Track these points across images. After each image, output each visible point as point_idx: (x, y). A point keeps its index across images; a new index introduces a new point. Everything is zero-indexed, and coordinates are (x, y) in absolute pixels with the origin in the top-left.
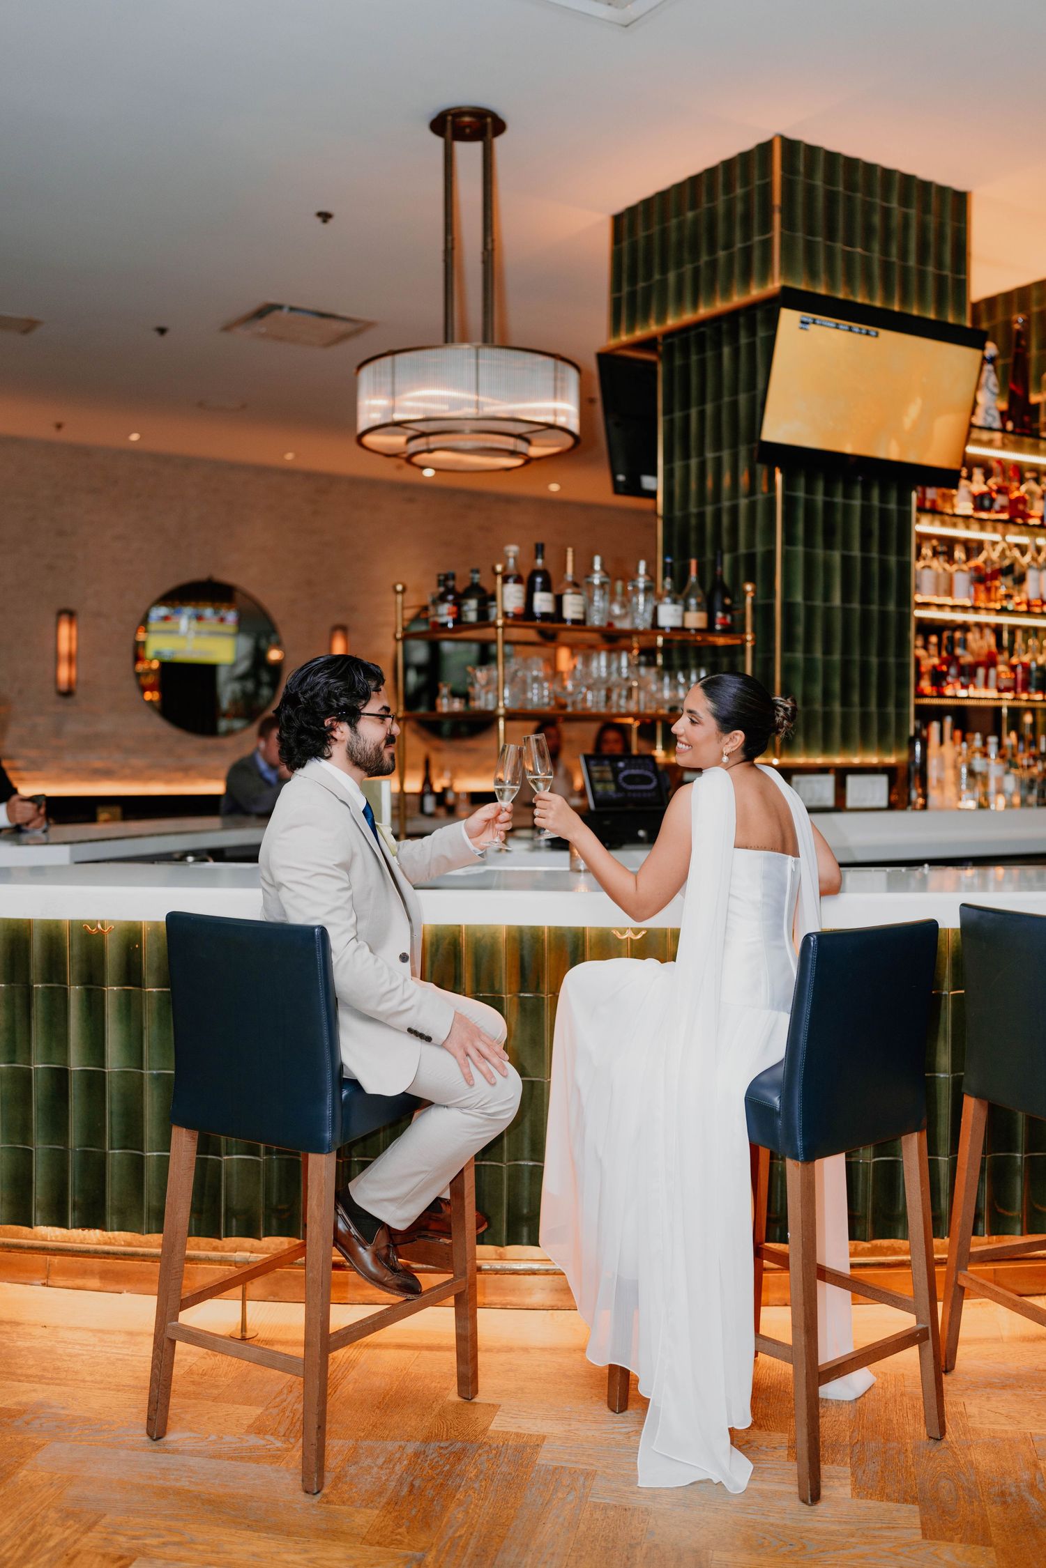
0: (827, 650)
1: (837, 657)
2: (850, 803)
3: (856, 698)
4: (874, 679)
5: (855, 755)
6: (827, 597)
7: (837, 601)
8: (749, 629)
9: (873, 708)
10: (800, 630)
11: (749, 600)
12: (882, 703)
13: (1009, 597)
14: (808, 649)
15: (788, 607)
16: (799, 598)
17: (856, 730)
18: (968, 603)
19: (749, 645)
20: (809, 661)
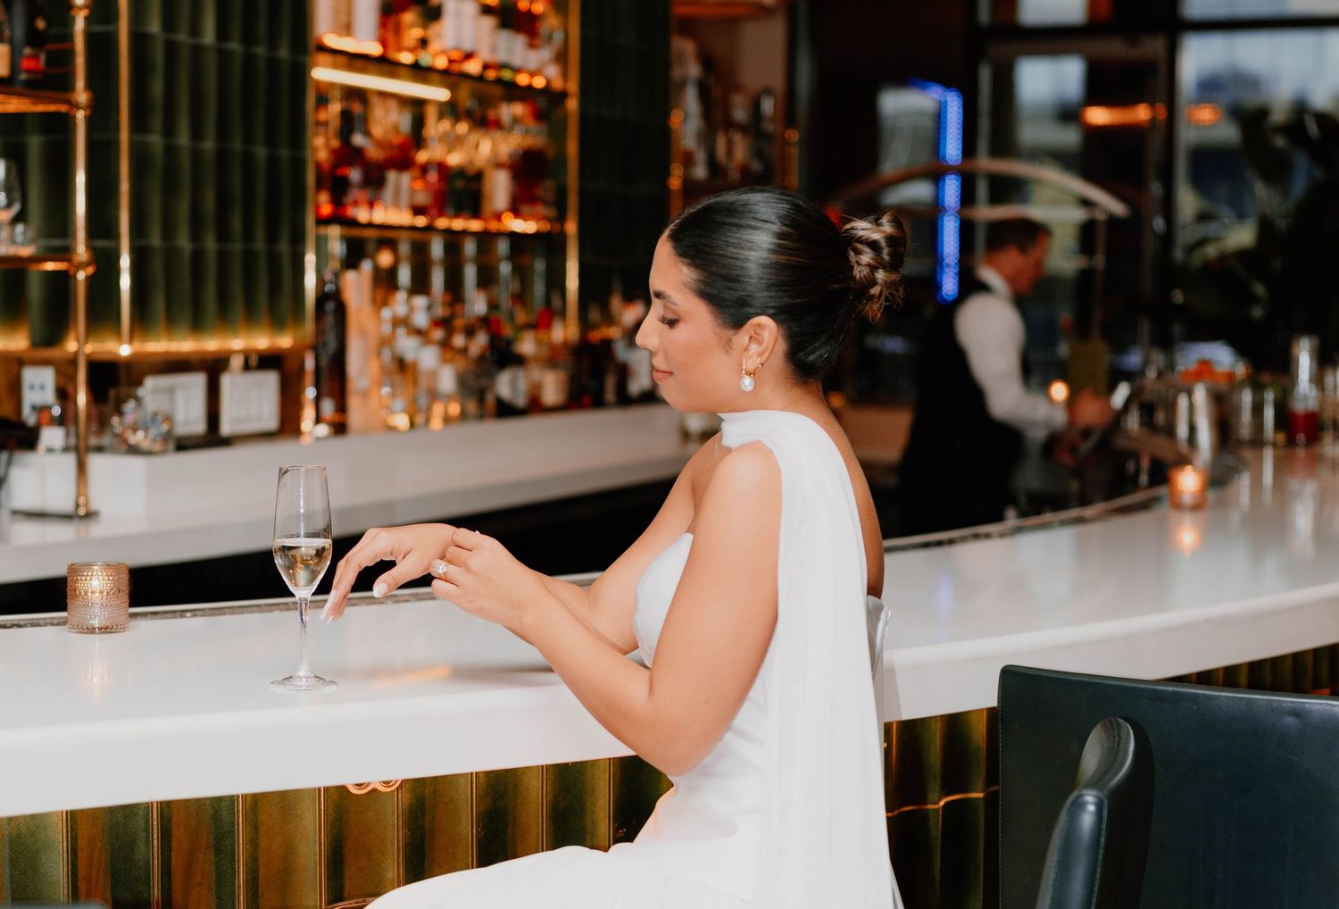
0: (197, 134)
1: (209, 145)
2: (226, 428)
3: (236, 224)
4: (261, 187)
5: (236, 334)
6: (195, 30)
7: (209, 37)
8: (80, 83)
9: (260, 245)
10: (157, 89)
11: (80, 25)
12: (272, 238)
13: (424, 43)
14: (169, 131)
15: (140, 41)
16: (154, 26)
17: (237, 287)
18: (375, 49)
19: (80, 115)
20: (170, 150)
